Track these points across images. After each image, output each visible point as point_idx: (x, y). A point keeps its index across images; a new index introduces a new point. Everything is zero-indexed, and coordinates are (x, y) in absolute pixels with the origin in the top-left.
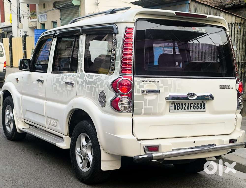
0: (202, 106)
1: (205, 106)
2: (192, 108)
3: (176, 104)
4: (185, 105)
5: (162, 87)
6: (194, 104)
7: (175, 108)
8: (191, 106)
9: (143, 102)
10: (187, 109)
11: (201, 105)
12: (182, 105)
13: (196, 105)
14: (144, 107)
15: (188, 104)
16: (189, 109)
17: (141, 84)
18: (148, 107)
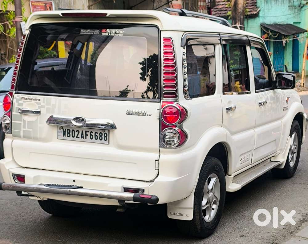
0: (103, 136)
1: (108, 137)
2: (88, 137)
3: (65, 129)
4: (78, 132)
5: (43, 107)
6: (91, 133)
7: (64, 134)
8: (86, 135)
9: (21, 124)
10: (81, 138)
11: (101, 135)
12: (73, 132)
13: (93, 134)
14: (22, 129)
15: (82, 131)
16: (83, 138)
17: (20, 102)
18: (27, 129)
